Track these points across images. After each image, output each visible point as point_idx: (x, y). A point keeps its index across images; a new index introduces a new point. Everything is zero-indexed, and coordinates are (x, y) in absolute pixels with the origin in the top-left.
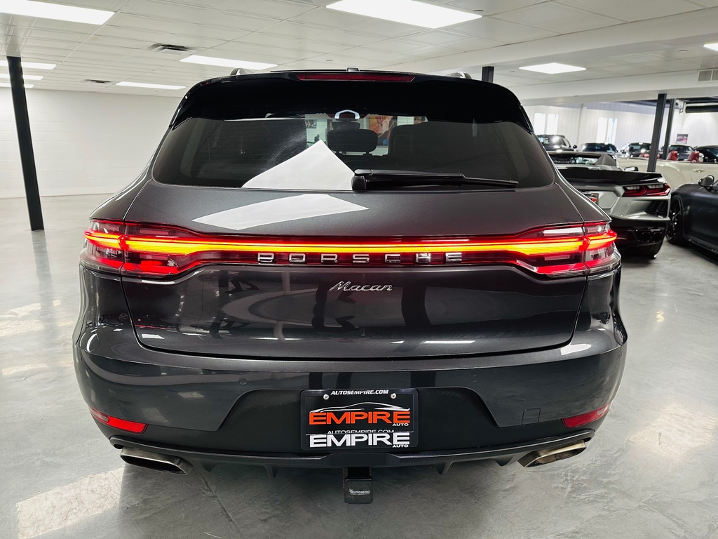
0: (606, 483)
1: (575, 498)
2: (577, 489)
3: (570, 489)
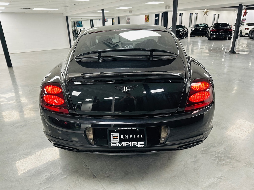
0: (231, 157)
1: (220, 163)
2: (221, 160)
3: (217, 160)
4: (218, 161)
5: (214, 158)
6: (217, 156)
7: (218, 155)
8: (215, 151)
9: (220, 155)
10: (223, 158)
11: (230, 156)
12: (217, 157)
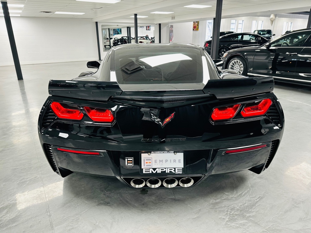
0: (247, 217)
1: (229, 225)
3: (227, 219)
4: (227, 221)
5: (224, 216)
6: (228, 213)
7: (231, 212)
8: (229, 206)
9: (233, 212)
10: (236, 217)
11: (248, 215)
12: (228, 215)
